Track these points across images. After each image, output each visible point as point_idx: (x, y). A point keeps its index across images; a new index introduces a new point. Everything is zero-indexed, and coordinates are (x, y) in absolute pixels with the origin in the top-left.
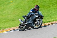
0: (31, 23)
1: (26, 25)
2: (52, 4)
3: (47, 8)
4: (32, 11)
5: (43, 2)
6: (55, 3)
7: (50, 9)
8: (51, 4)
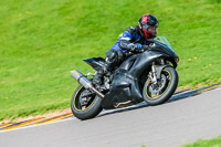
0: (130, 86)
1: (104, 92)
2: (61, 41)
3: (42, 56)
4: (128, 39)
5: (26, 33)
6: (73, 34)
7: (52, 58)
8: (57, 39)
